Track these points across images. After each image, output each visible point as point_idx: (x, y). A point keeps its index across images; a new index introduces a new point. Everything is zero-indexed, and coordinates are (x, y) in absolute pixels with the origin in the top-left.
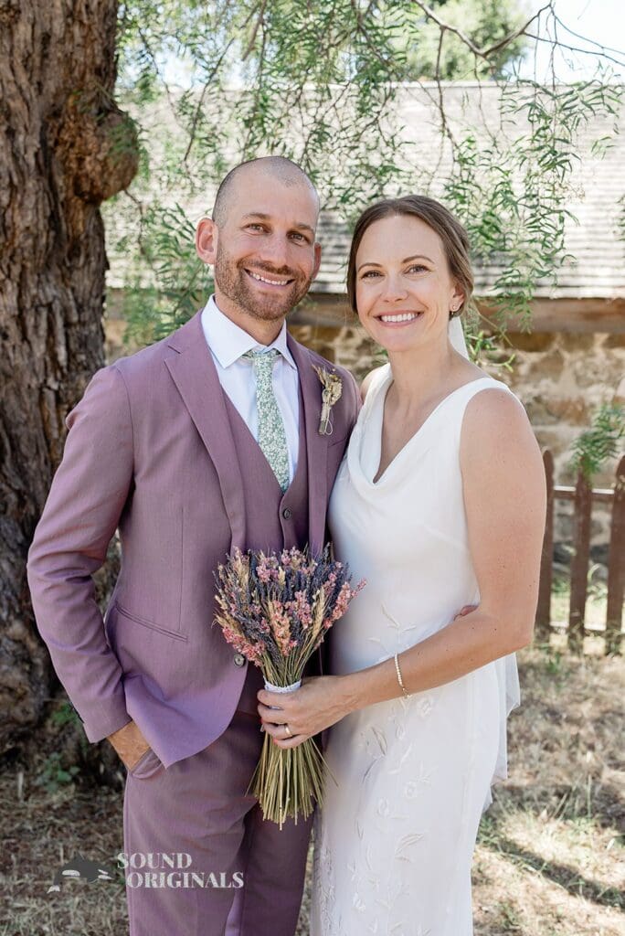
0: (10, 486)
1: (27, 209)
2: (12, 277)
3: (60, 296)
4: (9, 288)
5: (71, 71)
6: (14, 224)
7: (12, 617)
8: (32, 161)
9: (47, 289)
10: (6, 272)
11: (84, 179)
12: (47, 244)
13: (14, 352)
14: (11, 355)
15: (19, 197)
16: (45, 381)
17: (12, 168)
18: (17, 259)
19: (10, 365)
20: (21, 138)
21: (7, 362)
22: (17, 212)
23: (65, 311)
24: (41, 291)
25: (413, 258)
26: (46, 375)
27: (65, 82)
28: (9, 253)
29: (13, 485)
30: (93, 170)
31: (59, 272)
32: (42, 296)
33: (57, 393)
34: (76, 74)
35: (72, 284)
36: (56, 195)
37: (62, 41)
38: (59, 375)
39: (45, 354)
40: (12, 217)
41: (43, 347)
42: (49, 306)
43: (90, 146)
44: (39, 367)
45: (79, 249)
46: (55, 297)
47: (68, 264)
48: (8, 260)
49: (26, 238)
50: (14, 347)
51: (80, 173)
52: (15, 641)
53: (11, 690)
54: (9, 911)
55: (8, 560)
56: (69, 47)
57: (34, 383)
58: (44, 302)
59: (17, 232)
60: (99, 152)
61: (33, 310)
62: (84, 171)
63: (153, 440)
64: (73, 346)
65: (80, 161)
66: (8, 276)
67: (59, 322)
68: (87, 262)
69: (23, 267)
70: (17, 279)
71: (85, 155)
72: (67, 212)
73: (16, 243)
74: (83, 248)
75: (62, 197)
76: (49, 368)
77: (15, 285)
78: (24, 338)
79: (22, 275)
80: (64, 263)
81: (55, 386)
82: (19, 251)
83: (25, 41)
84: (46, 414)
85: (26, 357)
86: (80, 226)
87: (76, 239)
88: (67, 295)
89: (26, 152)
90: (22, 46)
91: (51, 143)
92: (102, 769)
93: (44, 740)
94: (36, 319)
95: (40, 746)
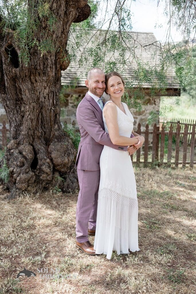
0: (43, 131)
4: (47, 88)
5: (61, 43)
7: (47, 158)
8: (54, 62)
9: (53, 88)
14: (46, 102)
15: (51, 69)
16: (51, 108)
18: (50, 82)
20: (52, 57)
21: (45, 104)
23: (56, 93)
26: (52, 107)
28: (48, 81)
31: (54, 85)
32: (52, 90)
33: (53, 110)
35: (56, 87)
36: (57, 69)
38: (54, 106)
39: (52, 102)
40: (50, 74)
41: (52, 100)
42: (53, 92)
44: (51, 105)
46: (54, 90)
47: (57, 83)
49: (52, 78)
50: (46, 100)
51: (62, 64)
53: (47, 173)
55: (43, 146)
56: (61, 39)
57: (49, 108)
61: (51, 93)
64: (57, 100)
65: (63, 62)
66: (47, 86)
67: (55, 95)
69: (51, 84)
72: (58, 72)
73: (50, 78)
75: (58, 69)
78: (49, 99)
79: (50, 86)
80: (56, 83)
82: (50, 80)
84: (51, 115)
85: (48, 103)
86: (59, 75)
87: (58, 78)
89: (53, 60)
91: (57, 58)
92: (64, 189)
93: (53, 184)
94: (51, 95)
95: (52, 185)
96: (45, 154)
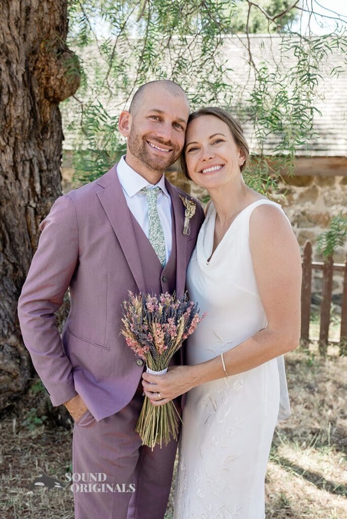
0: (9, 260)
1: (18, 106)
2: (10, 144)
3: (36, 155)
4: (8, 150)
5: (42, 28)
6: (11, 114)
7: (10, 333)
8: (21, 79)
9: (30, 151)
10: (7, 142)
11: (50, 89)
12: (30, 126)
13: (11, 187)
14: (9, 187)
15: (13, 99)
16: (29, 203)
17: (9, 83)
18: (13, 134)
19: (9, 194)
20: (14, 66)
21: (7, 192)
22: (12, 107)
23: (40, 164)
24: (26, 152)
25: (215, 135)
26: (29, 199)
27: (39, 34)
28: (8, 131)
29: (10, 260)
30: (55, 84)
31: (36, 142)
32: (26, 155)
33: (35, 209)
34: (45, 30)
35: (44, 148)
36: (34, 98)
37: (37, 11)
38: (36, 199)
39: (28, 187)
40: (10, 111)
41: (27, 183)
42: (31, 161)
43: (53, 71)
44: (25, 194)
45: (47, 129)
46: (34, 155)
47: (41, 137)
48: (7, 134)
49: (17, 122)
50: (11, 183)
51: (47, 86)
52: (12, 346)
53: (9, 374)
54: (8, 495)
55: (8, 301)
56: (41, 14)
57: (22, 203)
58: (28, 158)
59: (13, 119)
60: (58, 74)
61: (22, 163)
62: (50, 85)
63: (90, 237)
64: (44, 183)
65: (48, 79)
66: (8, 144)
67: (36, 170)
68: (52, 136)
69: (16, 138)
70: (13, 146)
71: (50, 75)
72: (41, 108)
73: (12, 125)
74: (49, 129)
75: (37, 99)
76: (31, 195)
77: (12, 148)
78: (17, 178)
79: (15, 143)
80: (39, 136)
81: (34, 205)
82: (14, 129)
83: (16, 11)
84: (29, 221)
85: (18, 189)
86: (48, 116)
87: (46, 123)
88: (41, 154)
89: (17, 74)
90: (15, 13)
91: (31, 69)
92: (59, 417)
93: (27, 401)
94: (23, 168)
95: (25, 404)
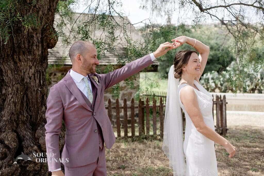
1: (40, 50)
4: (33, 68)
6: (36, 53)
8: (40, 40)
11: (50, 44)
14: (31, 83)
15: (38, 48)
16: (38, 89)
19: (31, 85)
20: (38, 35)
23: (43, 72)
26: (38, 87)
28: (34, 60)
29: (30, 114)
31: (41, 64)
32: (38, 69)
33: (40, 91)
35: (43, 66)
38: (40, 87)
40: (36, 52)
41: (38, 81)
42: (40, 71)
44: (37, 85)
46: (40, 69)
47: (43, 62)
49: (38, 57)
50: (32, 81)
51: (50, 42)
53: (34, 162)
55: (29, 132)
56: (48, 16)
57: (36, 89)
64: (44, 80)
65: (50, 40)
66: (33, 65)
67: (41, 75)
69: (37, 63)
72: (44, 51)
73: (36, 57)
75: (44, 47)
76: (39, 86)
78: (35, 79)
79: (36, 65)
80: (42, 62)
81: (40, 90)
84: (37, 96)
85: (34, 83)
86: (46, 54)
87: (45, 57)
89: (39, 38)
91: (44, 36)
94: (37, 74)
96: (31, 141)
